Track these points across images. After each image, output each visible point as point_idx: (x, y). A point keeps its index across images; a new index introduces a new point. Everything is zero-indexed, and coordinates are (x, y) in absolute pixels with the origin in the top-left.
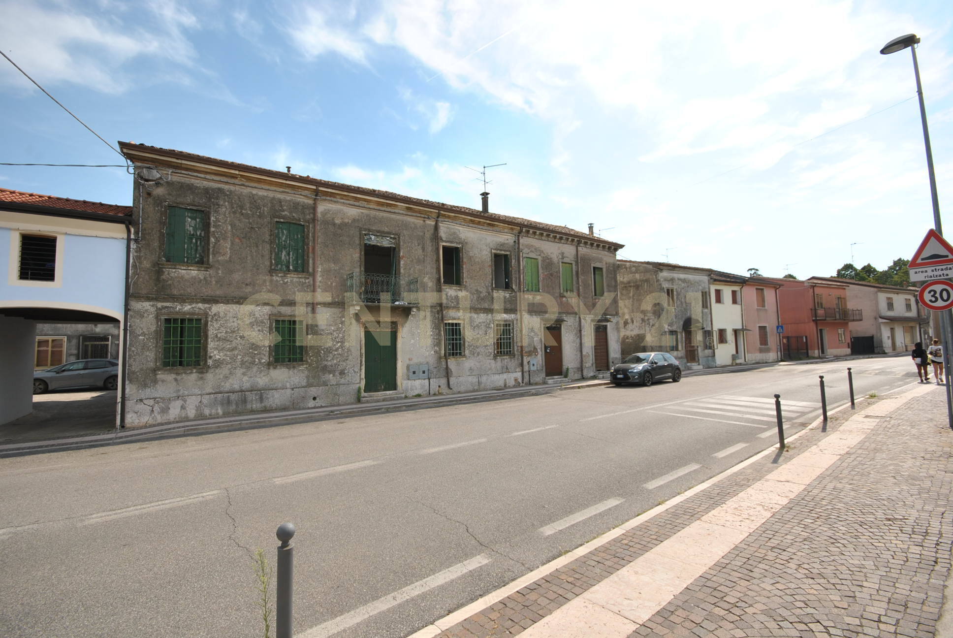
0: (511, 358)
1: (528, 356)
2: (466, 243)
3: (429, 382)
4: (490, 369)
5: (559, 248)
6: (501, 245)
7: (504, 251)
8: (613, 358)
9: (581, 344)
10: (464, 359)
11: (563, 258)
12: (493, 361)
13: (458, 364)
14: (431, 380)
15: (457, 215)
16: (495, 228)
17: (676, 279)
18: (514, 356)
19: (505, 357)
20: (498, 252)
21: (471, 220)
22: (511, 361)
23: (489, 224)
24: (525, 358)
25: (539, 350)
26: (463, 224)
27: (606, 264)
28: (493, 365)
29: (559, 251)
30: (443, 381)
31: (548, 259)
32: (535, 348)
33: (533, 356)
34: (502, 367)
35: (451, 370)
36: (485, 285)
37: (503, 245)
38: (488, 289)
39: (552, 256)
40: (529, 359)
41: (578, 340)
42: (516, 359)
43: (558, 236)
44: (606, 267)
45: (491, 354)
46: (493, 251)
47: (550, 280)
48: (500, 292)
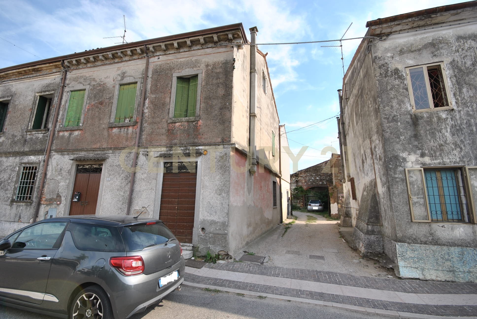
0: (27, 205)
1: (47, 205)
2: (15, 94)
4: (5, 215)
5: (119, 69)
6: (46, 86)
7: (47, 91)
8: (203, 222)
9: (132, 191)
11: (123, 78)
12: (9, 207)
16: (44, 72)
17: (452, 40)
18: (31, 204)
19: (21, 204)
20: (43, 94)
22: (26, 208)
24: (42, 206)
25: (63, 199)
26: (17, 78)
28: (8, 212)
29: (119, 72)
31: (100, 85)
32: (59, 196)
33: (54, 206)
34: (16, 215)
36: (21, 129)
37: (48, 86)
38: (23, 132)
39: (107, 80)
40: (48, 208)
41: (128, 188)
42: (32, 207)
43: (110, 54)
44: (207, 71)
45: (9, 199)
46: (37, 94)
47: (97, 110)
48: (34, 133)
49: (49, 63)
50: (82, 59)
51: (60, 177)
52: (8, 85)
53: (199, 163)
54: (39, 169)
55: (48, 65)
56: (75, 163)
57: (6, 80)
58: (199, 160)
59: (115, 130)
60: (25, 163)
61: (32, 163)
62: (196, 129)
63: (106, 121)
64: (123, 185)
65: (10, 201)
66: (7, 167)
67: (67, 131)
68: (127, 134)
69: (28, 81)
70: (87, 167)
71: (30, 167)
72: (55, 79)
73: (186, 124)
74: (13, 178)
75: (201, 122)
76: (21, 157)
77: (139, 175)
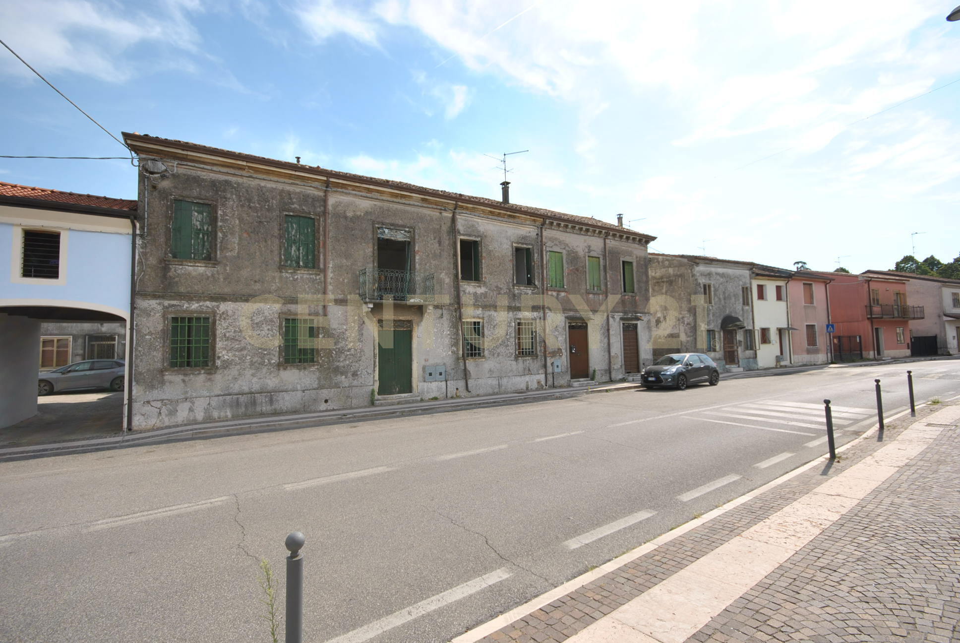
0: (533, 359)
1: (552, 357)
2: (485, 236)
3: (447, 384)
4: (511, 371)
5: (585, 241)
6: (523, 238)
7: (526, 244)
9: (609, 344)
10: (484, 360)
11: (589, 252)
12: (514, 363)
13: (477, 365)
14: (448, 382)
15: (475, 206)
16: (516, 220)
17: (714, 274)
18: (537, 357)
19: (527, 358)
20: (520, 245)
21: (491, 212)
22: (533, 362)
23: (510, 216)
24: (548, 359)
25: (563, 351)
26: (482, 215)
27: (637, 257)
28: (515, 367)
29: (586, 244)
30: (461, 384)
31: (574, 253)
32: (559, 349)
33: (557, 357)
34: (524, 369)
35: (469, 371)
36: (506, 281)
37: (524, 238)
38: (509, 285)
39: (578, 249)
40: (553, 360)
41: (606, 340)
42: (539, 360)
43: (584, 228)
44: (637, 261)
45: (512, 354)
46: (514, 245)
47: (575, 275)
48: (522, 288)
50: (563, 224)
51: (557, 333)
52: (475, 221)
53: (639, 325)
54: (536, 325)
56: (567, 321)
58: (639, 322)
59: (591, 296)
60: (520, 319)
61: (528, 319)
62: (635, 302)
63: (584, 287)
64: (602, 339)
65: (514, 356)
66: (500, 321)
67: (555, 291)
68: (599, 300)
69: (499, 224)
70: (574, 324)
71: (528, 323)
73: (630, 297)
74: (511, 334)
75: (637, 298)
76: (515, 313)
77: (611, 332)
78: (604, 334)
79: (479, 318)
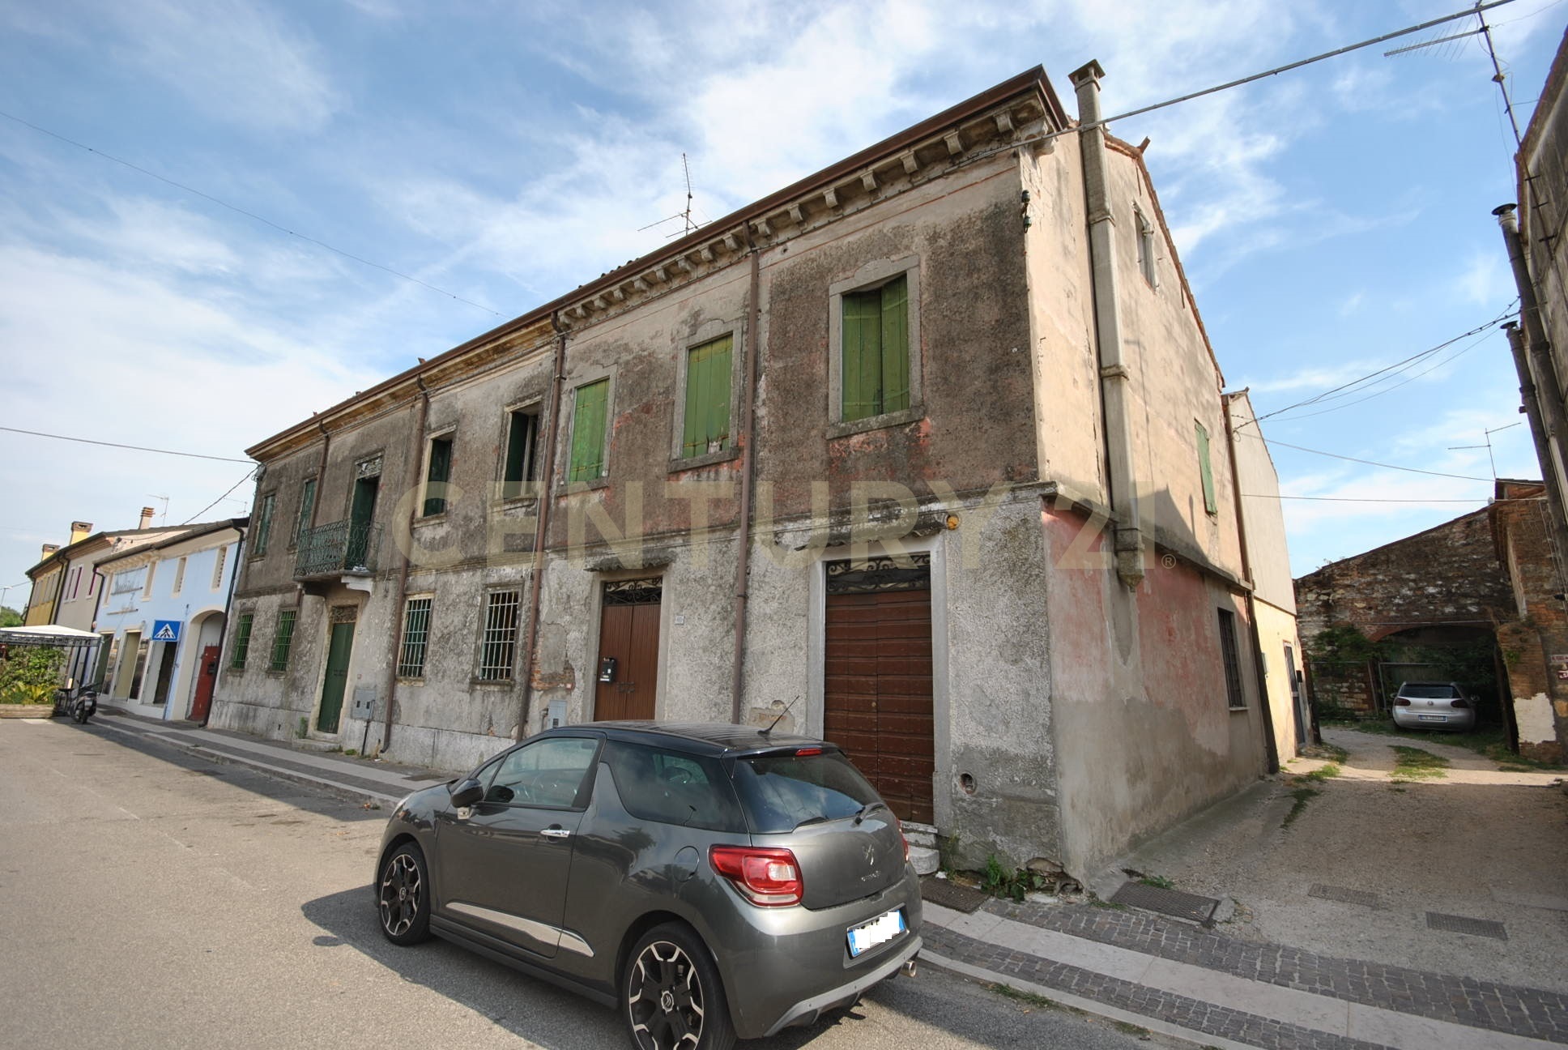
0: (503, 692)
1: (546, 691)
2: (464, 416)
3: (367, 727)
4: (459, 717)
5: (682, 305)
6: (526, 385)
8: (966, 753)
9: (742, 653)
10: (421, 684)
11: (694, 329)
12: (466, 697)
13: (412, 695)
14: (372, 724)
16: (517, 351)
18: (512, 687)
19: (492, 688)
20: (519, 405)
22: (503, 700)
24: (536, 695)
25: (578, 675)
27: (934, 238)
28: (466, 708)
29: (685, 314)
30: (377, 730)
31: (641, 359)
32: (568, 668)
33: (560, 694)
34: (483, 716)
35: (399, 706)
36: (481, 500)
37: (528, 384)
39: (657, 343)
40: (547, 699)
41: (730, 644)
42: (515, 696)
44: (934, 255)
45: (466, 676)
46: (506, 410)
47: (639, 428)
49: (526, 326)
50: (597, 300)
51: (568, 618)
52: (448, 397)
54: (522, 600)
55: (524, 331)
56: (599, 579)
57: (442, 384)
59: (686, 479)
60: (494, 586)
61: (507, 585)
62: (915, 446)
63: (661, 456)
64: (717, 635)
65: (468, 680)
66: (458, 596)
69: (486, 378)
70: (626, 587)
71: (504, 594)
72: (540, 365)
73: (881, 435)
74: (471, 623)
75: (928, 424)
76: (485, 571)
77: (757, 605)
78: (724, 614)
79: (429, 591)
